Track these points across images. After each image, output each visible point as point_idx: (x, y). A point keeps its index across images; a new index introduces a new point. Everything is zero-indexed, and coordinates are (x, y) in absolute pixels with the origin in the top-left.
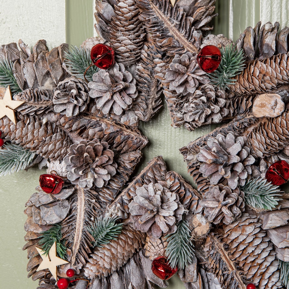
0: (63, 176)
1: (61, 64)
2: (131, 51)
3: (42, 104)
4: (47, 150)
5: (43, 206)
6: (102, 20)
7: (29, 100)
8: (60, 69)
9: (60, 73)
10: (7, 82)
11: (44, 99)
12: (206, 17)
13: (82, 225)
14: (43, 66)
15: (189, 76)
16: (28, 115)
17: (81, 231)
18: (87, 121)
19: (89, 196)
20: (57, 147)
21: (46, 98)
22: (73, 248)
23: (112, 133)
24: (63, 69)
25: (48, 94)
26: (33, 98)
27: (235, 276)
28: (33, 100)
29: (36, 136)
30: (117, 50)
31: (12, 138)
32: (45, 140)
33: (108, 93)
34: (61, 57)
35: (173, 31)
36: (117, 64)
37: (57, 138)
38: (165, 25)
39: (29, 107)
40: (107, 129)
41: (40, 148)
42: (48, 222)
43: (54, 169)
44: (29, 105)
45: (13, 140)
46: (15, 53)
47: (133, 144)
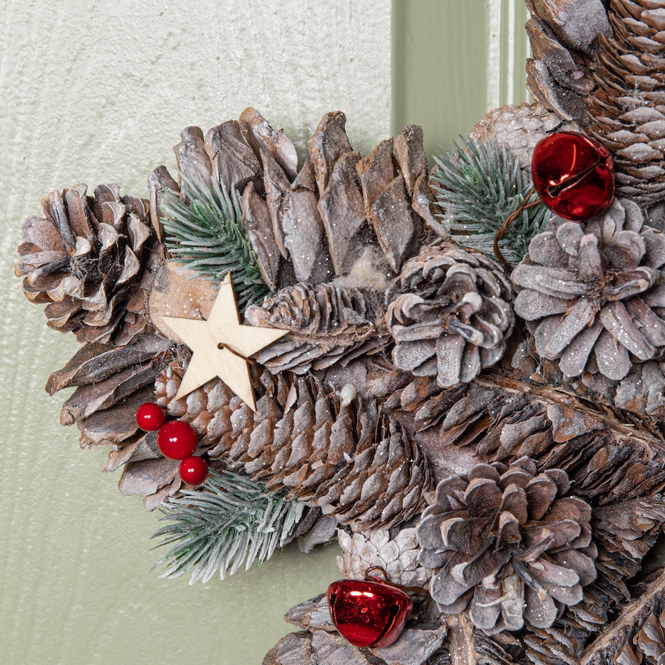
0: (404, 583)
1: (409, 199)
3: (339, 336)
4: (354, 495)
6: (562, 48)
7: (304, 325)
8: (406, 218)
9: (406, 232)
10: (221, 261)
11: (352, 321)
14: (350, 208)
16: (287, 374)
18: (492, 394)
19: (493, 651)
20: (391, 487)
21: (358, 317)
23: (577, 438)
24: (414, 215)
25: (363, 303)
26: (318, 317)
28: (314, 326)
29: (319, 447)
30: (619, 152)
31: (233, 453)
32: (352, 464)
33: (584, 303)
34: (406, 176)
36: (618, 205)
37: (392, 454)
39: (296, 349)
40: (564, 424)
41: (330, 489)
43: (373, 560)
44: (297, 341)
45: (236, 459)
46: (241, 158)
47: (645, 474)
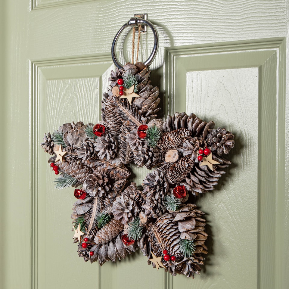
2: (114, 127)
4: (78, 177)
5: (78, 206)
7: (69, 152)
9: (85, 139)
10: (60, 143)
12: (150, 110)
13: (94, 216)
14: (76, 135)
15: (137, 140)
17: (93, 219)
18: (99, 163)
20: (83, 176)
22: (89, 228)
27: (160, 246)
28: (71, 152)
29: (73, 170)
30: (107, 127)
32: (77, 172)
35: (131, 117)
36: (107, 134)
37: (84, 171)
38: (126, 114)
40: (106, 167)
41: (75, 176)
42: (78, 214)
44: (70, 154)
45: (64, 171)
46: (68, 128)
47: (120, 175)
